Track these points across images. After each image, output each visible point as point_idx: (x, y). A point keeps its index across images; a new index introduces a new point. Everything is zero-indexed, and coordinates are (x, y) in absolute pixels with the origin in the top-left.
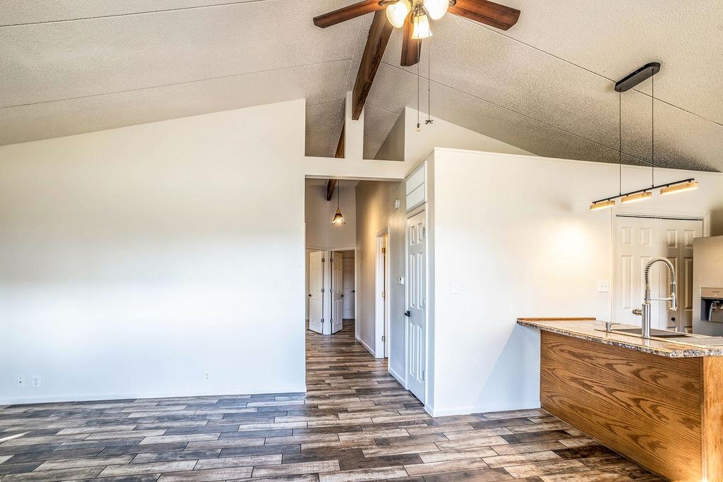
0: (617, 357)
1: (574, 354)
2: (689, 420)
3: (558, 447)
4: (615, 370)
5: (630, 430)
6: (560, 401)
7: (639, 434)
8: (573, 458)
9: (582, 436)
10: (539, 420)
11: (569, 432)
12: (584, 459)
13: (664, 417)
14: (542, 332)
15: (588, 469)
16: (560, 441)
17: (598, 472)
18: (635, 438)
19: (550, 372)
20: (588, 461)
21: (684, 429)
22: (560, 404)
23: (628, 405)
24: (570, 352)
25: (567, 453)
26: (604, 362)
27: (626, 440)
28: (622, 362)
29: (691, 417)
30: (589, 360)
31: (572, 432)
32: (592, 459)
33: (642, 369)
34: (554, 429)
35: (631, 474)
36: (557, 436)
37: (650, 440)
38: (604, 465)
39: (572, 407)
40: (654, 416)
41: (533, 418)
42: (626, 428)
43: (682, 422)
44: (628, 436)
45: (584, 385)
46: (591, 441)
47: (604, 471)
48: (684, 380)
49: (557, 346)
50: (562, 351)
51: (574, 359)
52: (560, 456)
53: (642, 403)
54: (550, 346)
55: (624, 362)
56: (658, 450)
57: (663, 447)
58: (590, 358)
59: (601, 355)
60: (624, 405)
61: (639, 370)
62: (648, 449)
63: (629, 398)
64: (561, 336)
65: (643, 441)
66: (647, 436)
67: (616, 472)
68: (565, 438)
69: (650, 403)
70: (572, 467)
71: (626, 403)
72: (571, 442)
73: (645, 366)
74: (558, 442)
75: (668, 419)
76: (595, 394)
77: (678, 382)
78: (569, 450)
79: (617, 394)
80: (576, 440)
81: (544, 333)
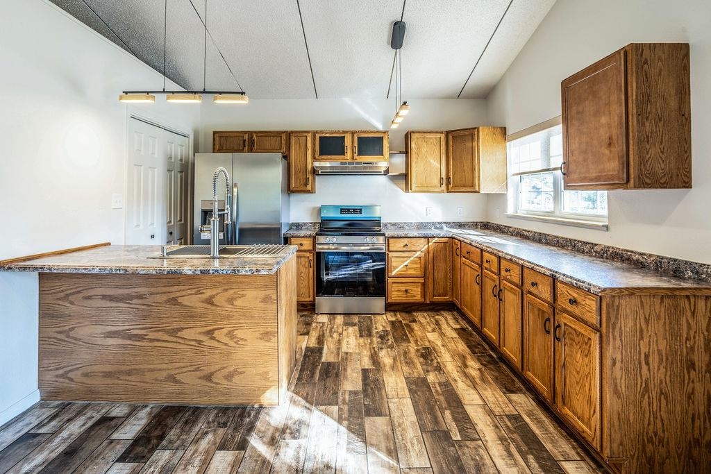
0: (182, 288)
1: (111, 298)
2: (267, 333)
3: (120, 449)
4: (180, 304)
5: (201, 370)
6: (86, 375)
7: (213, 370)
8: (152, 451)
9: (134, 410)
10: (53, 423)
11: (113, 414)
12: (164, 443)
13: (242, 339)
14: (42, 276)
15: (180, 453)
16: (115, 436)
17: (193, 448)
18: (208, 378)
19: (62, 336)
20: (171, 442)
21: (262, 345)
22: (85, 380)
23: (199, 342)
24: (104, 297)
25: (139, 449)
26: (165, 297)
27: (197, 385)
28: (189, 292)
29: (269, 330)
30: (140, 301)
31: (118, 411)
32: (173, 434)
33: (217, 294)
34: (90, 423)
35: (219, 423)
36: (102, 432)
37: (226, 372)
38: (189, 432)
39: (108, 375)
40: (232, 343)
41: (40, 425)
42: (197, 370)
43: (260, 339)
44: (200, 378)
45: (131, 337)
46: (148, 409)
47: (196, 441)
48: (262, 294)
49: (79, 292)
50: (89, 298)
51: (114, 304)
52: (134, 460)
53: (216, 334)
54: (62, 295)
55: (193, 291)
56: (236, 379)
57: (241, 373)
58: (140, 297)
59: (160, 290)
60: (193, 343)
61: (212, 297)
62: (225, 382)
63: (200, 333)
64: (84, 275)
65: (218, 378)
66: (223, 368)
67: (207, 433)
68: (116, 428)
69: (225, 331)
70: (163, 467)
71: (196, 340)
72: (128, 428)
73: (220, 290)
74: (112, 441)
75: (246, 340)
76: (150, 344)
77: (257, 298)
78: (136, 442)
79: (183, 334)
80: (132, 420)
81: (47, 278)
